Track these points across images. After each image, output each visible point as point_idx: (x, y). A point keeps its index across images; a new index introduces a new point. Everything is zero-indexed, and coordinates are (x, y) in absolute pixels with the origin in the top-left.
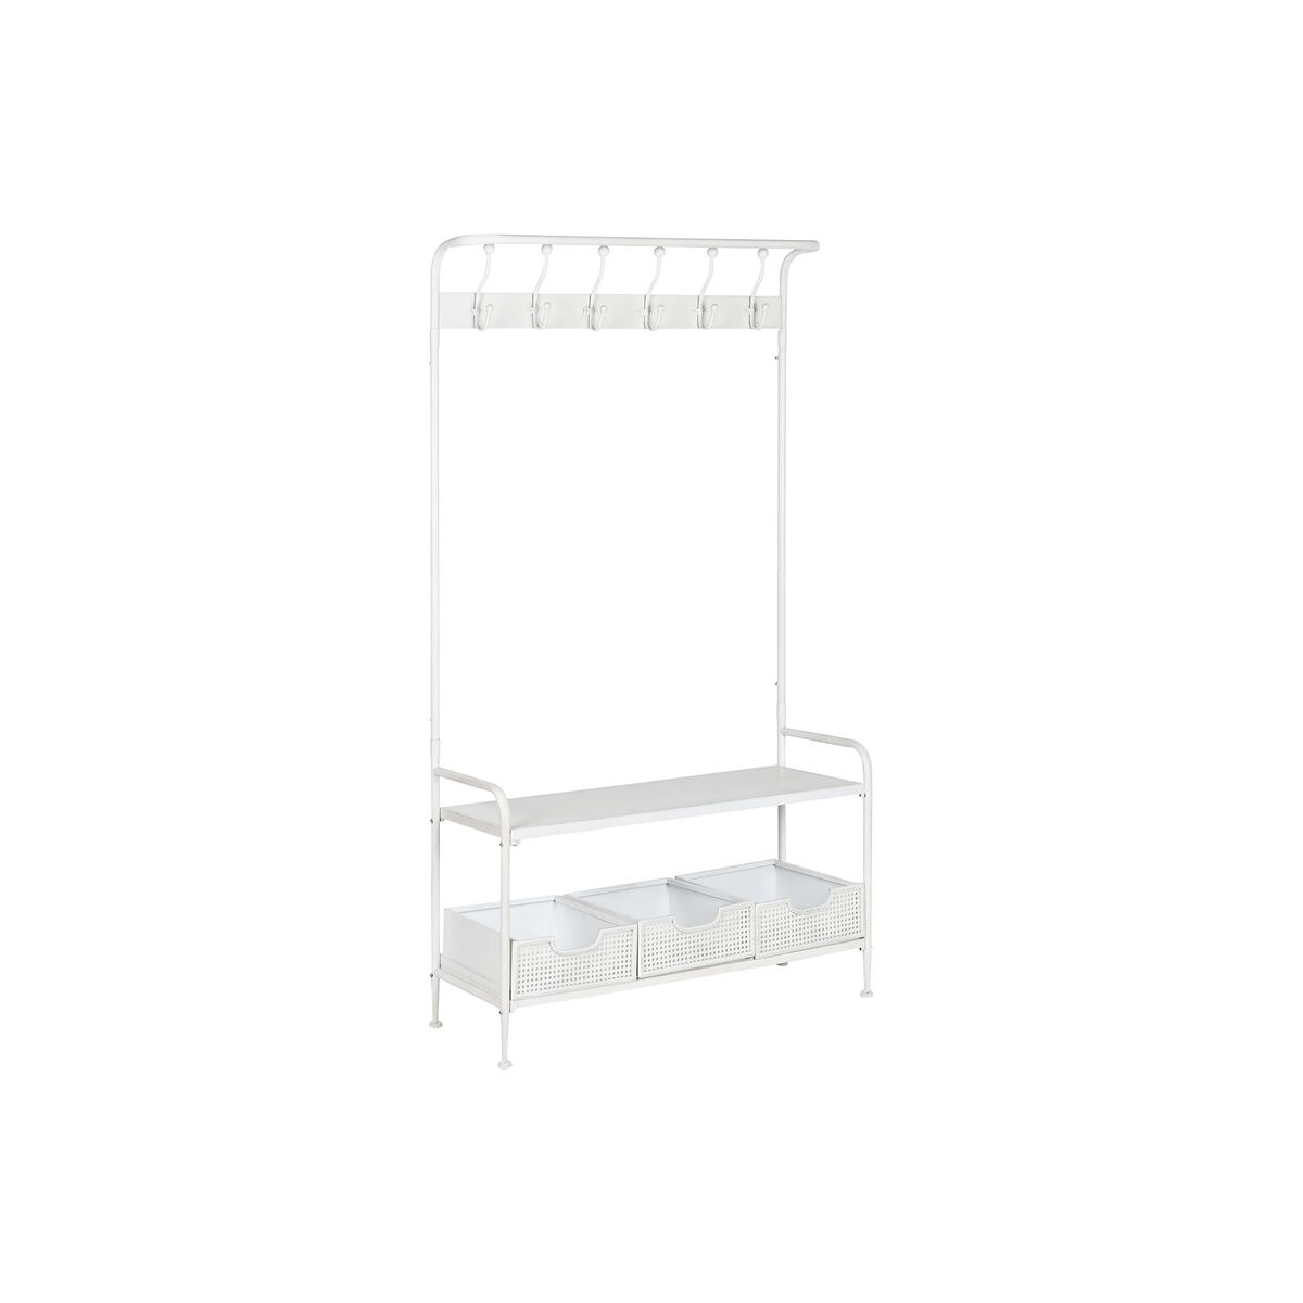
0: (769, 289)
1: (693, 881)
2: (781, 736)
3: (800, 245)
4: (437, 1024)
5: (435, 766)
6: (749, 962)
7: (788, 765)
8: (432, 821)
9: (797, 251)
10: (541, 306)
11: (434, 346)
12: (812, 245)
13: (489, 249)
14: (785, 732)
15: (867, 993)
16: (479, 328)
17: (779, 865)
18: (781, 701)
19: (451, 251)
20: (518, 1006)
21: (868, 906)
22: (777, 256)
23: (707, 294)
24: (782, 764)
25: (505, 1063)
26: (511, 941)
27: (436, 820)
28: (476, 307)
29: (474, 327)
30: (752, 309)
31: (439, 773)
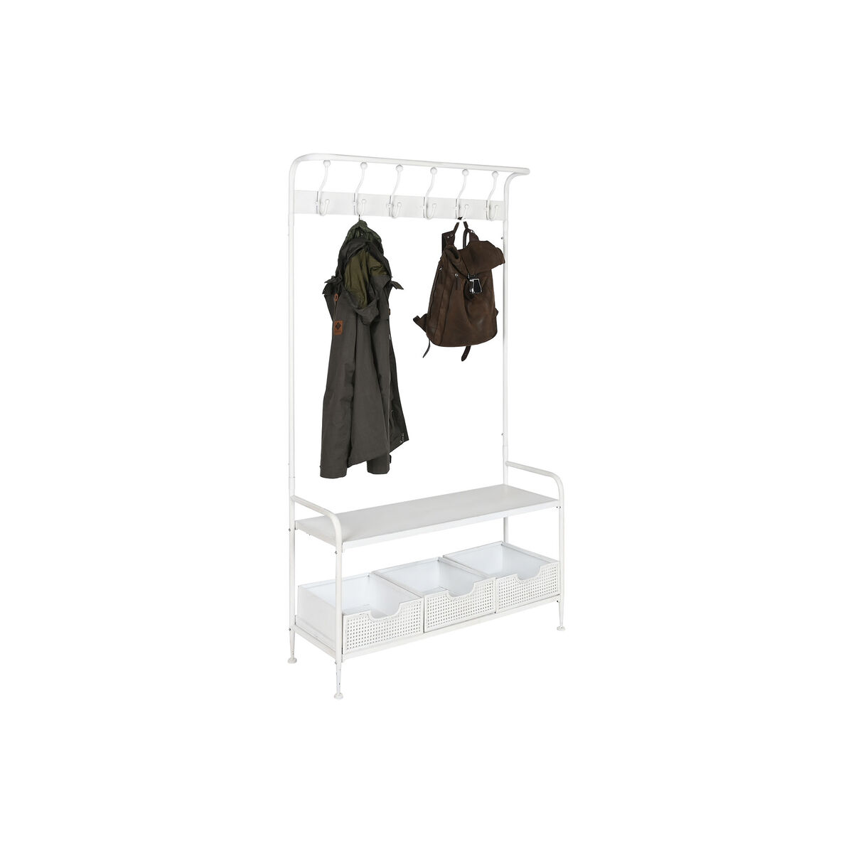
0: (498, 197)
1: (453, 558)
2: (506, 467)
3: (516, 170)
4: (294, 660)
5: (292, 495)
6: (492, 616)
7: (509, 484)
8: (289, 530)
9: (515, 174)
10: (360, 201)
11: (291, 223)
12: (525, 172)
13: (327, 163)
14: (508, 464)
15: (561, 628)
16: (321, 214)
17: (504, 545)
18: (505, 446)
19: (302, 164)
20: (347, 658)
21: (562, 575)
22: (503, 176)
23: (461, 197)
24: (506, 484)
25: (339, 695)
26: (343, 615)
27: (292, 529)
28: (319, 201)
29: (317, 213)
30: (488, 209)
31: (294, 500)
